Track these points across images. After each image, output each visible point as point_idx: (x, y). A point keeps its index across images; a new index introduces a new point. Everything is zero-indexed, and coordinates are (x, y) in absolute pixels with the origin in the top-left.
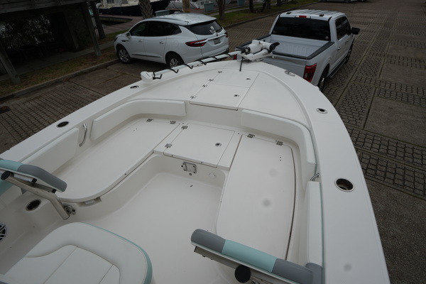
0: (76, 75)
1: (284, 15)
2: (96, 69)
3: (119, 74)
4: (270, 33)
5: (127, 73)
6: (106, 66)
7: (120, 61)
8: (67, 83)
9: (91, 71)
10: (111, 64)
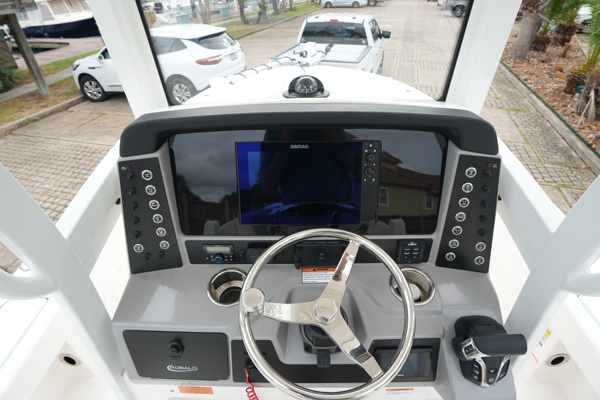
0: (21, 125)
1: (312, 19)
2: (51, 113)
3: (96, 116)
4: (298, 41)
5: (107, 112)
6: (66, 108)
7: (86, 98)
8: (10, 137)
9: (43, 116)
10: (73, 104)
